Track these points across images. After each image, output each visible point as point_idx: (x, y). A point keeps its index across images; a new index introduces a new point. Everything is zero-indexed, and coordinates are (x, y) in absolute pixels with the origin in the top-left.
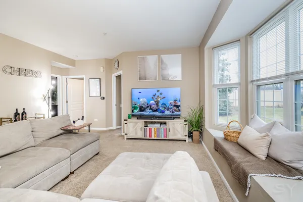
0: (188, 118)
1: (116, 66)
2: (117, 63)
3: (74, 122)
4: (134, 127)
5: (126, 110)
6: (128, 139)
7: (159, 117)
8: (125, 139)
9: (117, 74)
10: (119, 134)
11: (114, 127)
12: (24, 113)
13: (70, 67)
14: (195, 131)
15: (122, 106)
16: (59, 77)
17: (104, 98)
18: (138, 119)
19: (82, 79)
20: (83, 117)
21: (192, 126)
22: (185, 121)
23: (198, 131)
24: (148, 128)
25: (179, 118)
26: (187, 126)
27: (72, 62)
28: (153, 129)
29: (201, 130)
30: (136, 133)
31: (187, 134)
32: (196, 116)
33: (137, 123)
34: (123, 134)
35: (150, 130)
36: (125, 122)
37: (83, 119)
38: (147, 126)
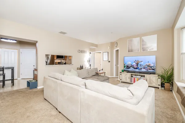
0: (161, 74)
1: (116, 45)
2: (116, 44)
3: (100, 71)
4: (125, 76)
5: (121, 68)
6: (122, 82)
7: (140, 73)
8: (120, 82)
9: (117, 49)
10: (117, 80)
11: (114, 76)
12: (82, 67)
13: (95, 48)
14: (166, 82)
15: (119, 66)
16: (91, 52)
17: (110, 62)
18: (127, 72)
19: (100, 53)
20: (102, 69)
21: (164, 79)
22: (158, 76)
23: (169, 83)
24: (133, 78)
25: (155, 74)
26: (160, 79)
27: (96, 46)
28: (136, 79)
29: (172, 83)
30: (126, 80)
31: (160, 84)
32: (168, 74)
33: (126, 74)
34: (119, 80)
35: (134, 79)
36: (121, 73)
37: (102, 70)
38: (133, 77)
